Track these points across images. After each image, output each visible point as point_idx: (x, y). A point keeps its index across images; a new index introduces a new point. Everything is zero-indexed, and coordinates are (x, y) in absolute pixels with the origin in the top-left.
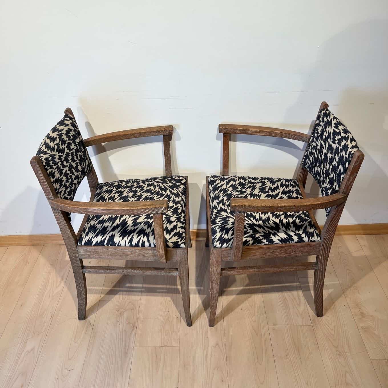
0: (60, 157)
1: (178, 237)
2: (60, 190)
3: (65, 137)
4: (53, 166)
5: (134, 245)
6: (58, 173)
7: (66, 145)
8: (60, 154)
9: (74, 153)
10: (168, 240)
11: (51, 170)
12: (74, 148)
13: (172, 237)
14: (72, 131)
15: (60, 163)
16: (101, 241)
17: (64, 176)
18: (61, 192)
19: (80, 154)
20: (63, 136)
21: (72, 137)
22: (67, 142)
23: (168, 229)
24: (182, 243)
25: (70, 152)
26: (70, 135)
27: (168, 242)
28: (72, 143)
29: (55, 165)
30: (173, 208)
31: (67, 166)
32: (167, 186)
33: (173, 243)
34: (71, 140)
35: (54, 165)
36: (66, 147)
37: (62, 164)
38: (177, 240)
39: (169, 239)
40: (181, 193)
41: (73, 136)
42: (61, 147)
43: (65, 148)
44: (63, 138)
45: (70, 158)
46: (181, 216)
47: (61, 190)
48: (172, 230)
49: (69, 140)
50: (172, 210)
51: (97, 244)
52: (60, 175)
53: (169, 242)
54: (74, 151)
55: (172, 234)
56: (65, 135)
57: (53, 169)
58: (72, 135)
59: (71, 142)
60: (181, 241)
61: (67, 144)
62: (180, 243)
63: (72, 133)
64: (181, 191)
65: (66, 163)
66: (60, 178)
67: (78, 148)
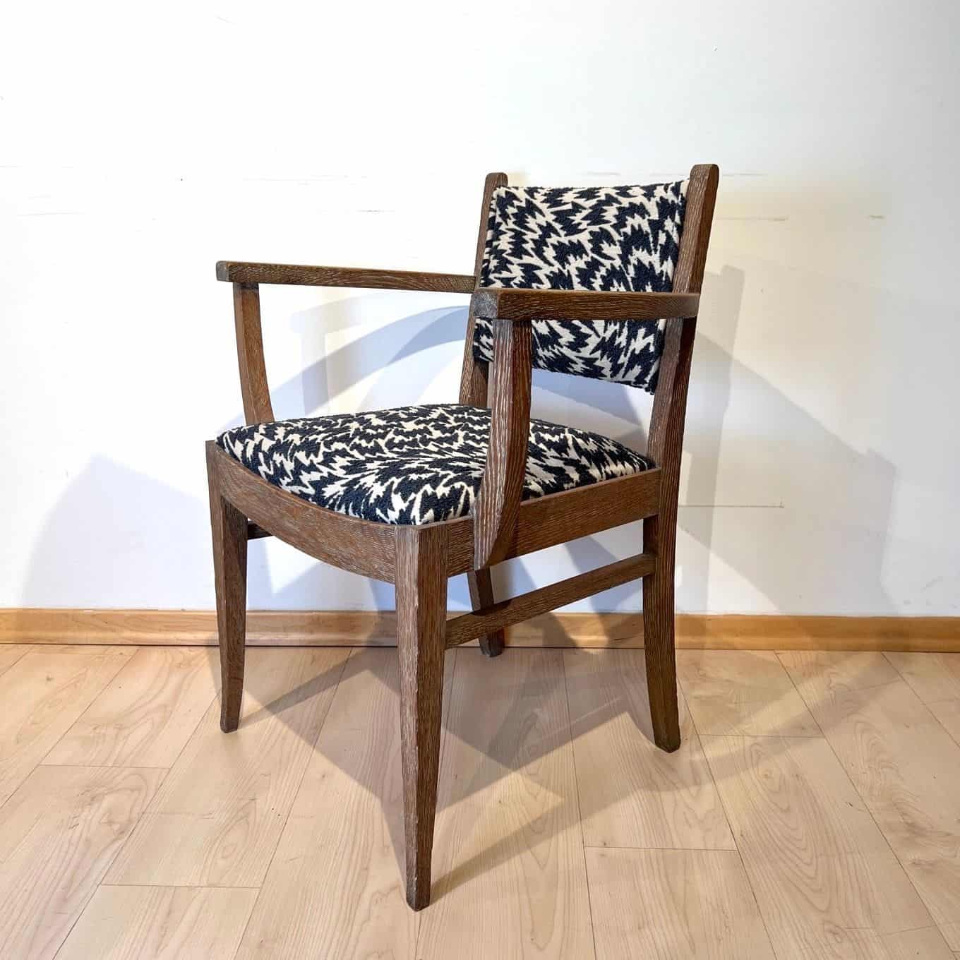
0: (548, 230)
3: (611, 213)
4: (510, 219)
6: (509, 243)
7: (596, 228)
8: (557, 226)
9: (603, 271)
12: (613, 259)
14: (644, 218)
15: (536, 237)
17: (519, 265)
20: (612, 205)
21: (628, 230)
22: (607, 227)
25: (591, 254)
26: (630, 221)
28: (618, 243)
29: (514, 223)
31: (551, 265)
34: (620, 234)
35: (514, 220)
36: (591, 233)
37: (540, 245)
41: (637, 232)
42: (577, 218)
43: (587, 231)
44: (606, 211)
45: (575, 264)
49: (614, 226)
52: (510, 251)
54: (607, 263)
56: (619, 209)
57: (504, 223)
58: (633, 227)
59: (616, 237)
61: (600, 228)
63: (635, 221)
65: (554, 257)
66: (504, 255)
67: (628, 274)
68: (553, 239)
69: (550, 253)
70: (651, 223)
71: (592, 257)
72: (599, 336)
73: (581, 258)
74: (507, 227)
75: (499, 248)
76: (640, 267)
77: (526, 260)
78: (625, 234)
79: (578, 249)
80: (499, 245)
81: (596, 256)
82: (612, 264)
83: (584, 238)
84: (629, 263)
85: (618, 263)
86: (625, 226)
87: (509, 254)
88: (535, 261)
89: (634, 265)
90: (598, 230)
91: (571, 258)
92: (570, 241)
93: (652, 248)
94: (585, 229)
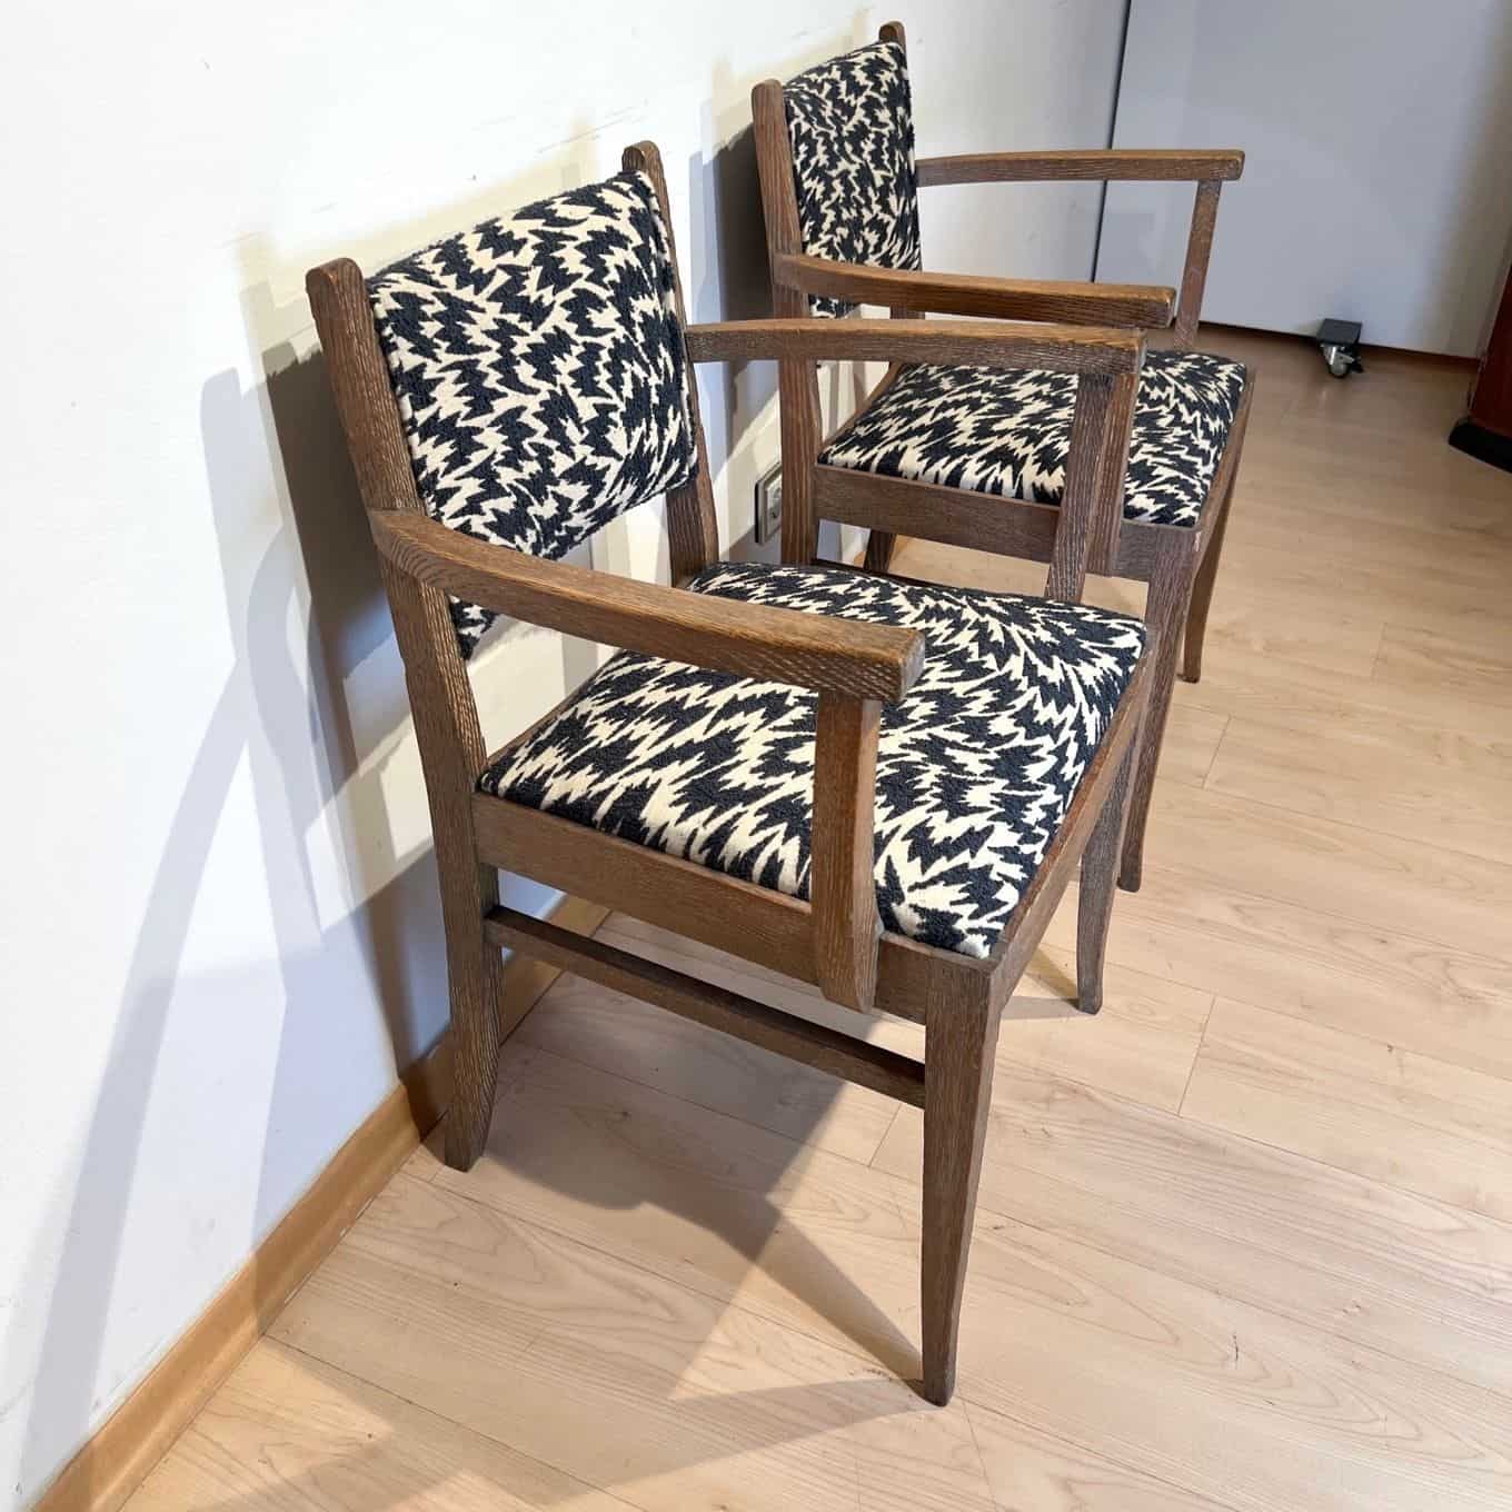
0: (504, 333)
1: (966, 895)
2: (444, 483)
3: (572, 259)
4: (438, 347)
5: (727, 863)
6: (459, 395)
7: (567, 294)
8: (513, 318)
9: (605, 357)
10: (905, 890)
11: (418, 359)
12: (613, 330)
13: (933, 881)
14: (626, 248)
15: (494, 357)
16: (580, 801)
17: (493, 424)
18: (450, 492)
19: (641, 374)
20: (564, 246)
21: (613, 276)
22: (580, 284)
23: (931, 837)
24: (971, 931)
25: (580, 339)
27: (901, 898)
28: (609, 303)
29: (449, 350)
30: (1006, 746)
31: (535, 391)
32: (1023, 637)
33: (922, 917)
34: (605, 287)
35: (445, 345)
36: (566, 305)
37: (506, 365)
38: (952, 903)
39: (911, 889)
40: (1087, 691)
41: (627, 272)
42: (531, 292)
43: (556, 306)
44: (562, 260)
45: (567, 365)
46: (1037, 797)
47: (454, 484)
48: (950, 848)
49: (590, 279)
50: (998, 752)
51: (561, 809)
52: (467, 409)
53: (907, 902)
54: (606, 341)
55: (942, 865)
56: (580, 248)
57: (430, 362)
58: (618, 267)
59: (603, 294)
60: (975, 916)
61: (574, 291)
62: (962, 925)
63: (616, 258)
64: (1089, 681)
65: (535, 376)
66: (460, 424)
67: (637, 341)
68: (521, 346)
69: (525, 372)
70: (637, 250)
71: (585, 344)
73: (570, 353)
74: (440, 366)
75: (443, 416)
76: (648, 322)
77: (500, 406)
78: (612, 283)
79: (559, 342)
80: (438, 412)
81: (589, 339)
82: (614, 339)
83: (558, 318)
85: (620, 332)
86: (606, 271)
87: (468, 417)
88: (513, 399)
89: (639, 324)
90: (573, 296)
91: (557, 361)
92: (544, 335)
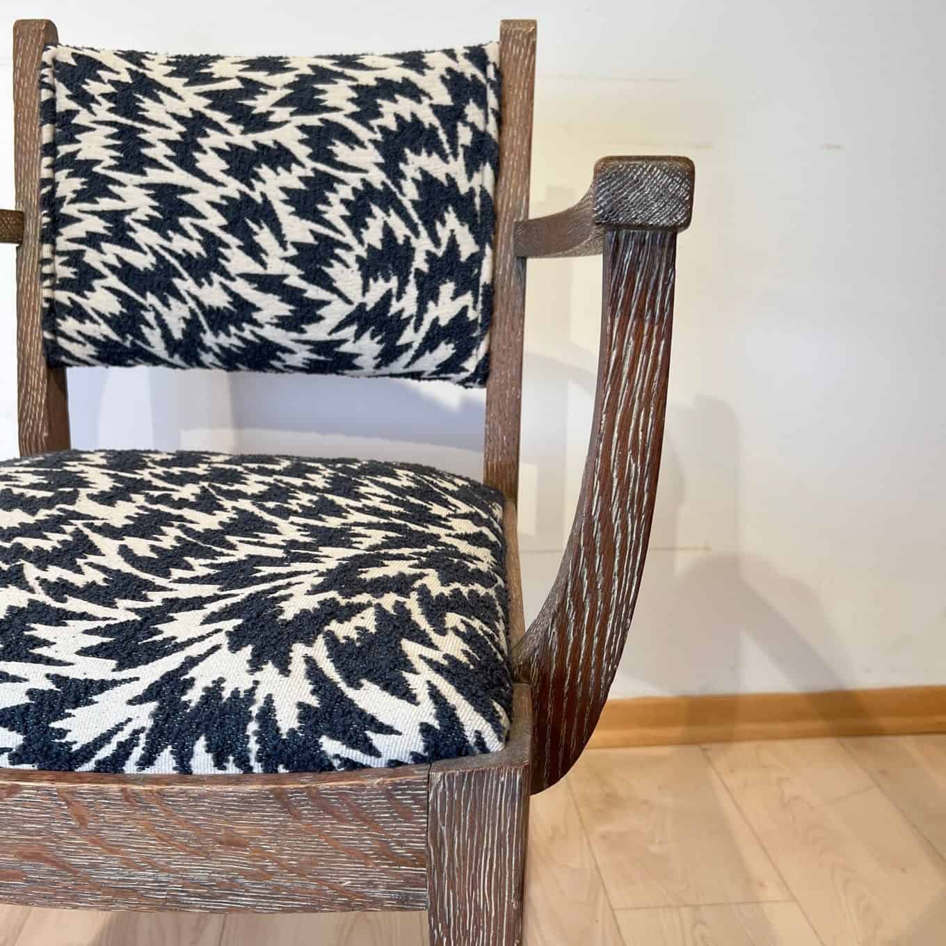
0: (196, 124)
4: (99, 104)
6: (108, 147)
9: (344, 192)
11: (73, 105)
12: (366, 171)
17: (141, 186)
19: (401, 231)
21: (388, 122)
22: (336, 117)
25: (310, 164)
26: (387, 107)
29: (112, 110)
31: (219, 184)
34: (370, 129)
35: (108, 105)
37: (184, 153)
42: (261, 104)
52: (111, 162)
54: (351, 177)
56: (355, 88)
57: (84, 111)
59: (364, 134)
61: (321, 120)
63: (401, 107)
65: (224, 171)
66: (97, 169)
67: (404, 195)
68: (215, 139)
69: (211, 164)
70: (437, 110)
71: (314, 170)
72: (349, 302)
73: (289, 170)
74: (93, 118)
75: (80, 156)
76: (427, 183)
77: (154, 176)
78: (383, 129)
79: (280, 157)
80: (79, 151)
81: (322, 167)
82: (363, 180)
83: (289, 136)
84: (403, 176)
85: (377, 178)
86: (379, 115)
87: (110, 168)
88: (179, 177)
89: (414, 180)
90: (319, 124)
91: (264, 171)
92: (255, 143)
93: (448, 151)
94: (286, 122)
